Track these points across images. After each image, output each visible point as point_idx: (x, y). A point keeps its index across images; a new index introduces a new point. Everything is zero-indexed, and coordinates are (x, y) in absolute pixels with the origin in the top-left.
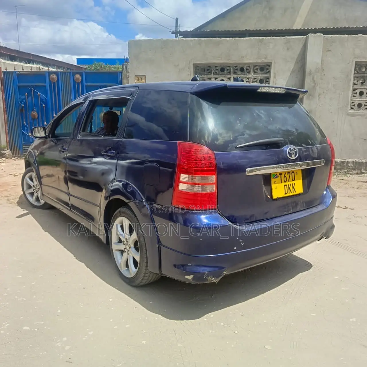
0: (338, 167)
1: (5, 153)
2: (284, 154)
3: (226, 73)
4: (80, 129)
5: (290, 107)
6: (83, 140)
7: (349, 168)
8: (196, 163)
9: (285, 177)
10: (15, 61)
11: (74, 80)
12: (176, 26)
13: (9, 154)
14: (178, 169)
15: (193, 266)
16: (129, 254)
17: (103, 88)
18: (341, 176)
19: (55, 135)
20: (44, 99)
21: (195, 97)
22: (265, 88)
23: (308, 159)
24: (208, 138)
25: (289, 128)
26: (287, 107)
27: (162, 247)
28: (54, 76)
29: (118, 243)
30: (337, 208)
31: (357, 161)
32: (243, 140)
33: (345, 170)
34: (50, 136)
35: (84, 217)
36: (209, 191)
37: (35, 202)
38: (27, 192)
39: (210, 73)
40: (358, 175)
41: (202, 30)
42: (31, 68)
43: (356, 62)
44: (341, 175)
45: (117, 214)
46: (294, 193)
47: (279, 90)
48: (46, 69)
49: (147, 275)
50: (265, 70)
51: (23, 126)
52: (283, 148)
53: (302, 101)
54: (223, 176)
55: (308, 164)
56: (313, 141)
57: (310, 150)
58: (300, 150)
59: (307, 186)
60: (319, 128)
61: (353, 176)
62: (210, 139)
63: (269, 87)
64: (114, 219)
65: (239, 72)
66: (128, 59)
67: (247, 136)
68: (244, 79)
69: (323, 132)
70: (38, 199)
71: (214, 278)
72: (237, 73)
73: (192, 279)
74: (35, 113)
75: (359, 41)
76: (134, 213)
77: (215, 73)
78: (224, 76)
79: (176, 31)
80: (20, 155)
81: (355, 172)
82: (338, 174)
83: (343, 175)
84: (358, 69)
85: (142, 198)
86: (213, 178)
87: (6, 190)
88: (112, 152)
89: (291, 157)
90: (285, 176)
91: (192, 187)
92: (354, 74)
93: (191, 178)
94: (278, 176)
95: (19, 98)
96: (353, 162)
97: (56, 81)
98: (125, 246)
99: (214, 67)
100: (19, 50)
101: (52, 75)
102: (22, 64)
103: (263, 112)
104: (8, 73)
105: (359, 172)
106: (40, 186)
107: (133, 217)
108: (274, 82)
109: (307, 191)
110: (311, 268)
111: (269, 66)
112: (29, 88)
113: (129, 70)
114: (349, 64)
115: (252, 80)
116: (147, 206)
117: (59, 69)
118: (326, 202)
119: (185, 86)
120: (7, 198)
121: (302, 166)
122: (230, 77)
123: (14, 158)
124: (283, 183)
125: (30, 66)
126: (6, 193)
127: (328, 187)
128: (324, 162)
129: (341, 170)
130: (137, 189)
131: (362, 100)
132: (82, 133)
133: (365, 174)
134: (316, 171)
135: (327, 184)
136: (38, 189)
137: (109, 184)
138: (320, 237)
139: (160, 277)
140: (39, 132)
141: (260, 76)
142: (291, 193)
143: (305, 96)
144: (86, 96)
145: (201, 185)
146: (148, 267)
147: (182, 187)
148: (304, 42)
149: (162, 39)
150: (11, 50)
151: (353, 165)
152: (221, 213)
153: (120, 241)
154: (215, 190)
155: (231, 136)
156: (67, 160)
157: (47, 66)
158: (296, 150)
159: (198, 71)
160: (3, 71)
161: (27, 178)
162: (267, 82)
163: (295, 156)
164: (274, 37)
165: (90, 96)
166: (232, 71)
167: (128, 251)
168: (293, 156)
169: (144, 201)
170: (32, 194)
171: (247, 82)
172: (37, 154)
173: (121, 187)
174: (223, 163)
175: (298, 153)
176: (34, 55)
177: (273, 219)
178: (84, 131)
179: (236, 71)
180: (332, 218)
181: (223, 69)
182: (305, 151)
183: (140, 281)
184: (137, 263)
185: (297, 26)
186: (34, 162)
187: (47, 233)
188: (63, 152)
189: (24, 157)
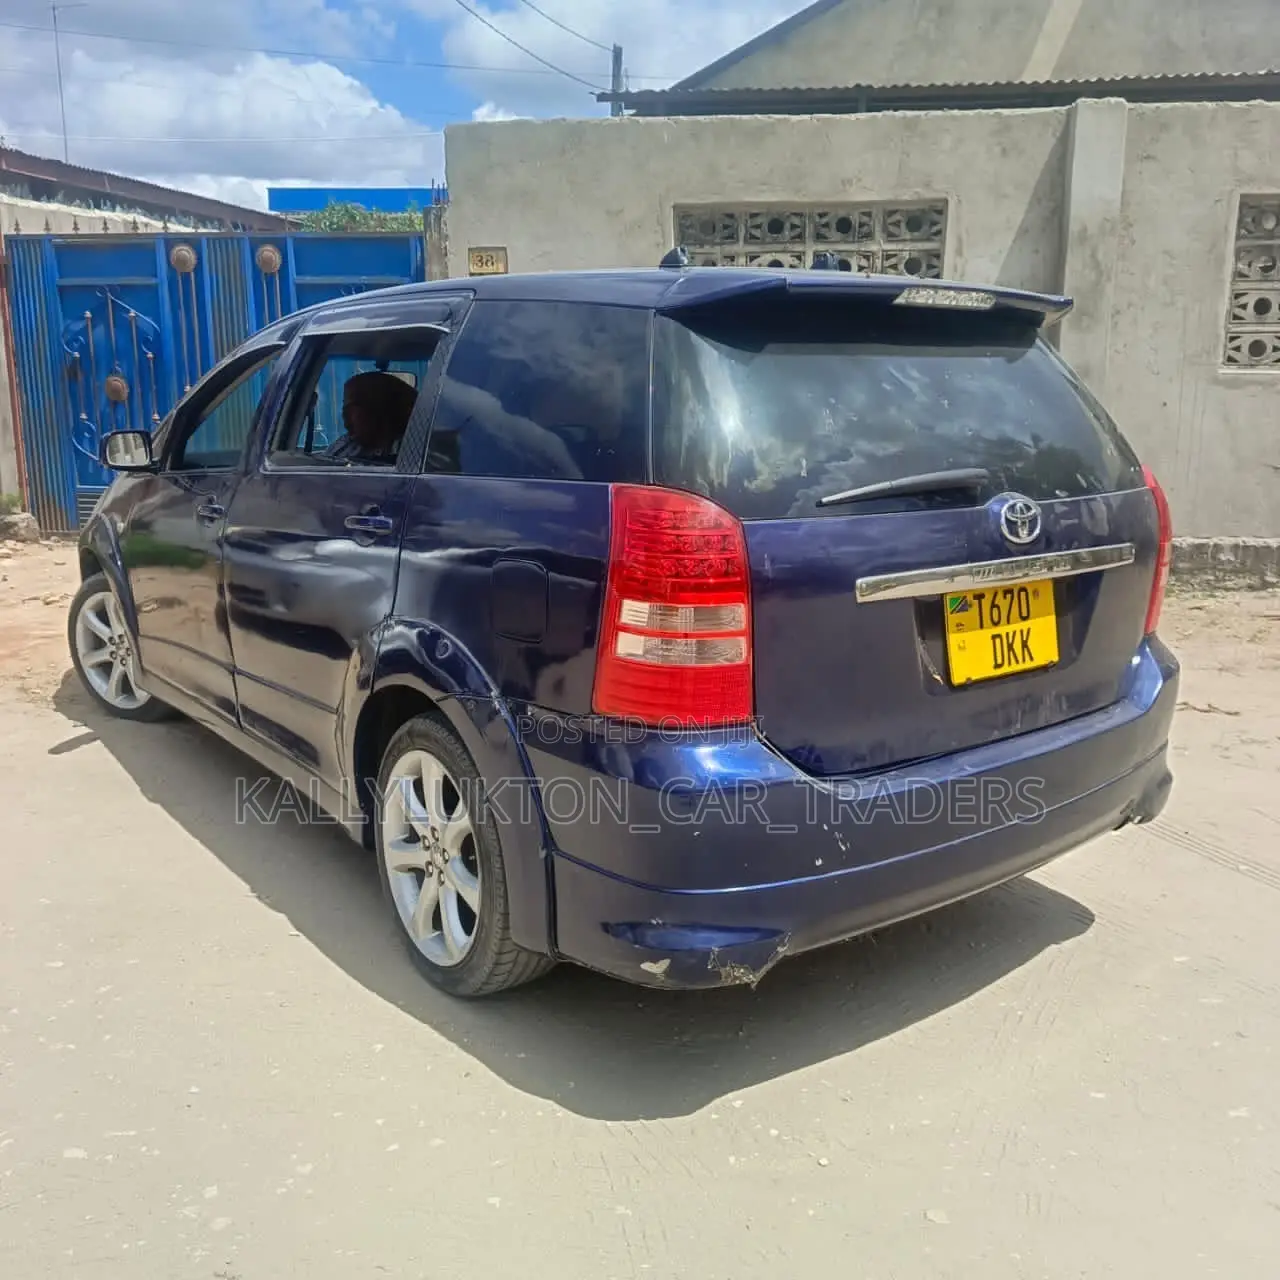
0: (1181, 565)
1: (15, 524)
2: (993, 527)
3: (787, 238)
4: (269, 437)
5: (1011, 360)
6: (281, 477)
7: (1220, 567)
8: (678, 559)
9: (993, 605)
10: (50, 198)
11: (254, 266)
12: (614, 76)
13: (27, 527)
14: (612, 580)
15: (668, 926)
16: (442, 883)
17: (357, 292)
18: (1194, 597)
19: (186, 458)
20: (151, 333)
21: (672, 325)
22: (923, 293)
23: (1076, 544)
24: (719, 471)
25: (1009, 430)
26: (1000, 360)
27: (559, 862)
28: (186, 252)
29: (403, 843)
30: (1182, 709)
31: (1248, 544)
32: (843, 476)
33: (1206, 573)
34: (168, 465)
35: (285, 750)
36: (726, 660)
37: (117, 695)
38: (89, 661)
39: (731, 237)
40: (1255, 594)
41: (704, 88)
42: (105, 224)
43: (1243, 196)
44: (1192, 594)
45: (400, 739)
46: (1029, 665)
47: (971, 299)
48: (157, 226)
49: (506, 958)
50: (925, 228)
51: (79, 430)
52: (986, 505)
53: (1053, 338)
54: (773, 605)
55: (1077, 561)
56: (1092, 478)
57: (1084, 510)
58: (1047, 510)
59: (1072, 638)
60: (1113, 430)
61: (1238, 596)
62: (726, 473)
63: (935, 288)
64: (391, 758)
65: (834, 235)
66: (444, 190)
67: (862, 461)
68: (851, 257)
69: (1126, 444)
70: (125, 687)
71: (742, 970)
72: (825, 238)
73: (665, 972)
74: (119, 382)
75: (1256, 122)
76: (459, 738)
77: (751, 239)
78: (779, 247)
79: (613, 90)
80: (68, 529)
81: (1241, 580)
82: (1183, 591)
83: (1199, 594)
84: (1249, 220)
85: (486, 684)
86: (737, 614)
87: (14, 655)
88: (380, 521)
89: (1017, 535)
90: (996, 602)
91: (665, 647)
92: (1238, 237)
93: (660, 614)
94: (971, 606)
95: (62, 329)
96: (1236, 547)
97: (192, 267)
98: (429, 852)
99: (748, 217)
100: (64, 161)
101: (177, 248)
102: (75, 210)
103: (915, 374)
104: (22, 242)
105: (1255, 580)
106: (132, 641)
107: (454, 752)
108: (955, 269)
109: (1074, 653)
110: (1089, 926)
111: (940, 212)
112: (99, 294)
113: (448, 230)
114: (1219, 204)
115: (878, 263)
116: (504, 713)
117: (205, 227)
118: (1139, 694)
119: (640, 286)
120: (18, 683)
121: (1055, 569)
122: (804, 253)
123: (48, 538)
124: (987, 628)
125: (100, 218)
126: (14, 666)
127: (1149, 639)
128: (1134, 551)
129: (1193, 575)
130: (470, 654)
131: (1266, 332)
132: (279, 454)
133: (1277, 590)
134: (1104, 584)
135: (1143, 627)
136: (128, 649)
137: (372, 634)
138: (1122, 817)
139: (551, 967)
140: (127, 451)
141: (908, 246)
142: (1017, 662)
143: (1068, 316)
144: (292, 321)
145: (694, 640)
146: (511, 931)
147: (628, 646)
148: (1060, 128)
149: (564, 120)
150: (34, 161)
151: (1236, 556)
152: (766, 738)
153: (413, 838)
154: (744, 655)
155: (800, 464)
156: (227, 549)
157: (162, 218)
158: (1033, 511)
159: (690, 231)
160: (6, 236)
161: (87, 610)
162: (935, 267)
163: (1031, 532)
164: (956, 112)
165: (304, 323)
166: (809, 231)
167: (441, 872)
168: (1023, 533)
169: (492, 694)
170: (106, 668)
171: (861, 269)
172: (121, 526)
173: (413, 646)
174: (773, 561)
175: (1039, 522)
176: (117, 177)
177: (955, 756)
178: (283, 446)
179: (823, 231)
180: (1164, 746)
181: (776, 225)
182: (1065, 515)
183: (483, 980)
184: (473, 915)
185: (1038, 72)
186: (112, 557)
187: (158, 807)
188: (212, 520)
189: (78, 538)
